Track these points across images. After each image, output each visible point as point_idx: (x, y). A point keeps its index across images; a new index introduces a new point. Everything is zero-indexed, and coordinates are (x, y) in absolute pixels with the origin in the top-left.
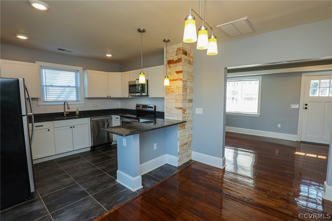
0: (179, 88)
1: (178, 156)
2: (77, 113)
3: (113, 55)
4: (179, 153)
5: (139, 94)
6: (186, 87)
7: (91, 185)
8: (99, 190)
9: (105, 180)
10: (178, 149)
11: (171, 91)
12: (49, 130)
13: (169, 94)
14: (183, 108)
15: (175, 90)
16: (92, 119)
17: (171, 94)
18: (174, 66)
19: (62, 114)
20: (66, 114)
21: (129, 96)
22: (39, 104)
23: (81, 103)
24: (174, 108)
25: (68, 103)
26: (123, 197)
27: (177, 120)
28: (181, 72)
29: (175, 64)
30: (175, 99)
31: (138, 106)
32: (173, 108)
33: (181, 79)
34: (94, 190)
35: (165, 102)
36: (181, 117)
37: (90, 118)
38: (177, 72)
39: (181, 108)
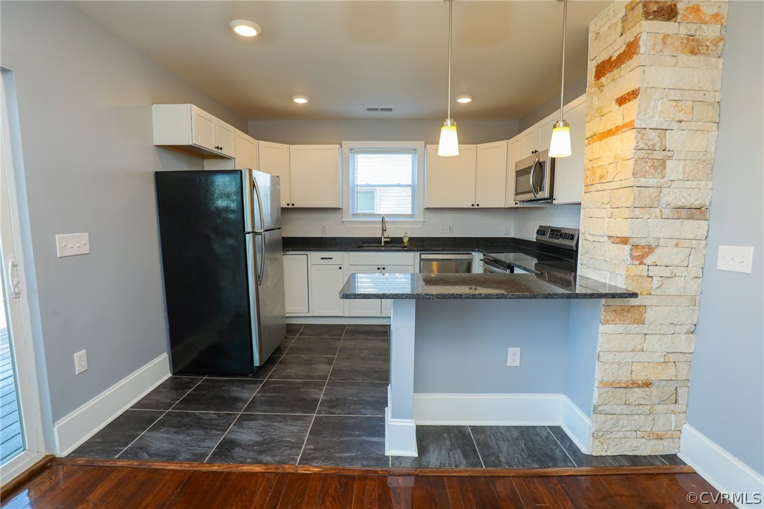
0: (623, 160)
1: (594, 416)
2: (406, 240)
3: (473, 98)
4: (595, 408)
5: (530, 196)
6: (659, 155)
7: (340, 394)
8: (338, 411)
9: (371, 396)
10: (596, 392)
11: (598, 176)
12: (340, 268)
13: (592, 188)
14: (631, 241)
15: (611, 169)
16: (423, 256)
17: (599, 187)
18: (613, 80)
19: (378, 240)
20: (385, 242)
21: (516, 204)
22: (344, 219)
23: (418, 220)
24: (606, 239)
25: (386, 219)
26: (353, 453)
27: (610, 285)
28: (634, 94)
29: (616, 71)
30: (608, 206)
31: (541, 231)
32: (601, 239)
33: (630, 126)
34: (332, 407)
35: (582, 216)
36: (623, 273)
37: (418, 254)
38: (621, 101)
39: (624, 241)
